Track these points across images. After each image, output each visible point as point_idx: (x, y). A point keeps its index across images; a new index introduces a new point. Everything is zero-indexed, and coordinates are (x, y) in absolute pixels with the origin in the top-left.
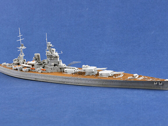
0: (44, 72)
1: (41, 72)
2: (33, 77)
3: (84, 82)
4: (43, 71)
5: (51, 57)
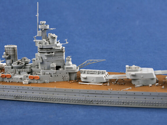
0: (36, 82)
1: (28, 82)
3: (141, 100)
4: (32, 81)
5: (50, 50)
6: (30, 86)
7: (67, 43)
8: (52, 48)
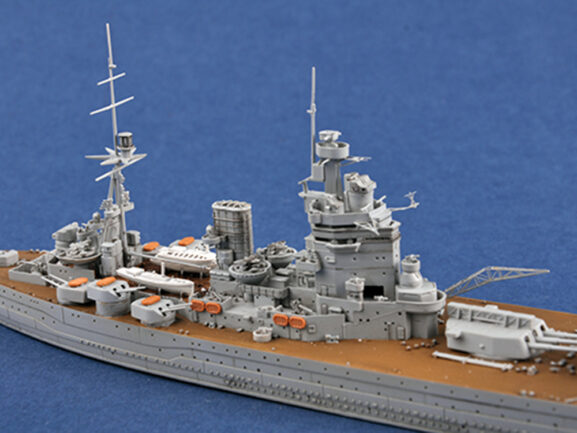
0: (296, 336)
1: (268, 336)
2: (214, 365)
4: (285, 333)
5: (346, 232)
6: (272, 352)
7: (414, 205)
8: (354, 226)
